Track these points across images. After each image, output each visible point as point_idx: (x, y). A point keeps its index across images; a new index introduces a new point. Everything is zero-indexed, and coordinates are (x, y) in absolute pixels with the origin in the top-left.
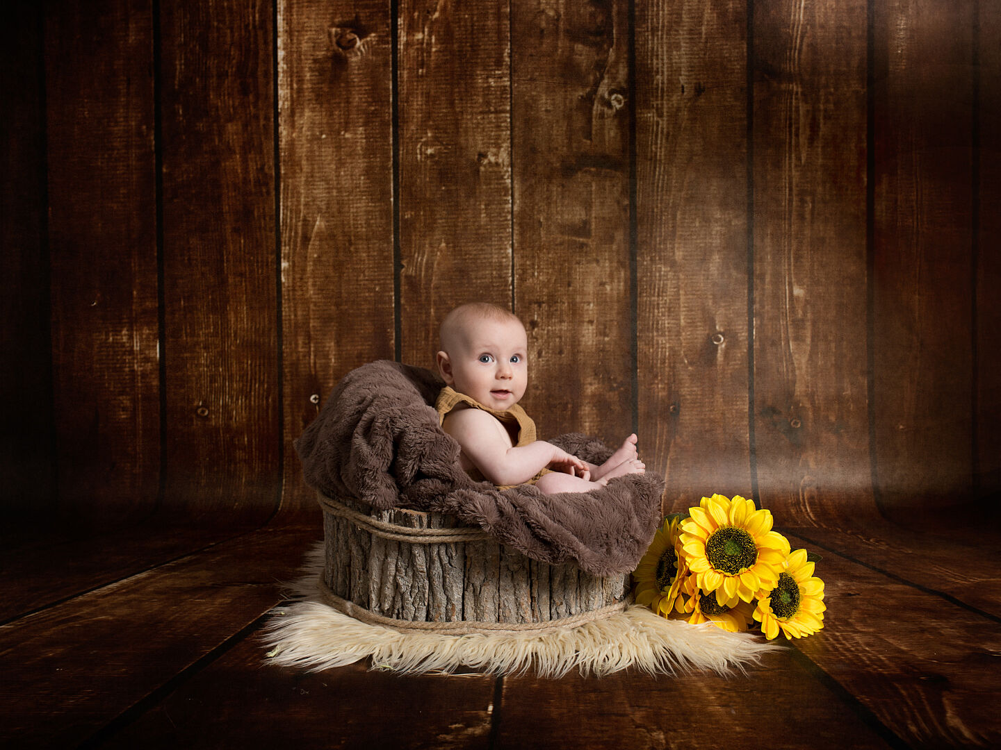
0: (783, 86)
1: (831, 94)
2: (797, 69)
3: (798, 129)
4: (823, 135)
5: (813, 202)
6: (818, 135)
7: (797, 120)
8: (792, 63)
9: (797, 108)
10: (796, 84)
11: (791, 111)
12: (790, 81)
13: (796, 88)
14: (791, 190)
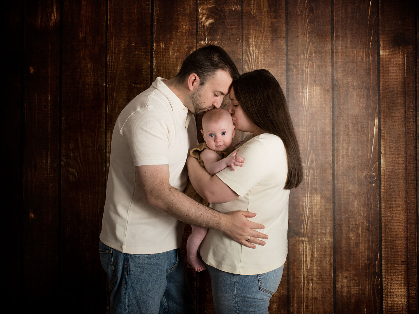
0: (301, 239)
1: (319, 241)
2: (306, 232)
3: (306, 255)
4: (316, 258)
5: (312, 284)
6: (314, 257)
7: (306, 252)
8: (304, 230)
9: (306, 247)
10: (306, 238)
11: (304, 248)
12: (303, 237)
13: (305, 239)
14: (304, 279)
